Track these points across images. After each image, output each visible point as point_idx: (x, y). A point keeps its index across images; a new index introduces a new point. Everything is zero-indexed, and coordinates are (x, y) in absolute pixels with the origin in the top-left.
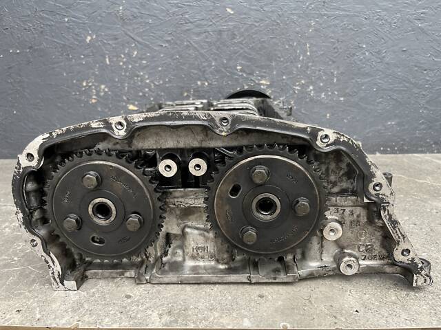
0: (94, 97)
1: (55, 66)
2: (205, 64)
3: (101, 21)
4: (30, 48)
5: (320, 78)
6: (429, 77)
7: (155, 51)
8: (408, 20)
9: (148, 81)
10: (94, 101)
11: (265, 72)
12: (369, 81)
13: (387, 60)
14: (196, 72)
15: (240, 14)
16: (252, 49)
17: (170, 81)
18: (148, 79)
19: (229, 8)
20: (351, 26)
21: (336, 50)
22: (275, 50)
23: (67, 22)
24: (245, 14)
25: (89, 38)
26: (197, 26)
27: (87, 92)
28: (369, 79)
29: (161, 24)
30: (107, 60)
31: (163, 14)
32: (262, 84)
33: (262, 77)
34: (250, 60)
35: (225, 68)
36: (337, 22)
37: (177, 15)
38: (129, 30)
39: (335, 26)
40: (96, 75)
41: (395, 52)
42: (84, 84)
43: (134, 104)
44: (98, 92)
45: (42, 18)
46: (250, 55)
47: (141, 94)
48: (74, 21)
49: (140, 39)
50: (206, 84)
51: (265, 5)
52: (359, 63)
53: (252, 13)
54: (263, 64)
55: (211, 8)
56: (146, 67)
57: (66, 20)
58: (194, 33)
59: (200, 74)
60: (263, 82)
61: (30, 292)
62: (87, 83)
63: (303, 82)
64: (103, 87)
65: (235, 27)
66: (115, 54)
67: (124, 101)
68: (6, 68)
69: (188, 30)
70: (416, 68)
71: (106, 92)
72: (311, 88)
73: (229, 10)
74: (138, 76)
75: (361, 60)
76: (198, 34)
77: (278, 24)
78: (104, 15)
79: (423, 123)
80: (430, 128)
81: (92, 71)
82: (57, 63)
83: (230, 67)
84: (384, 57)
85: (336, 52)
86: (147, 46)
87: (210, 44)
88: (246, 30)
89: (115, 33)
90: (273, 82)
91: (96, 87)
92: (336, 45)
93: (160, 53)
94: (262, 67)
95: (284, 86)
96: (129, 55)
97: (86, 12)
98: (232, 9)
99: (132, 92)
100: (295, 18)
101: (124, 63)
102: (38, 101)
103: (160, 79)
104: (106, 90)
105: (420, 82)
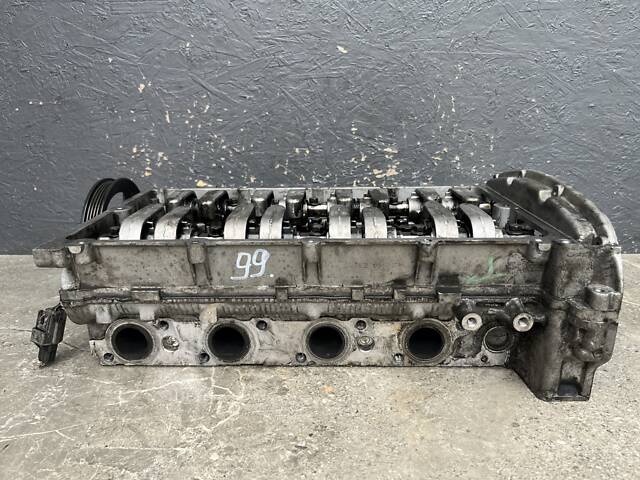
0: (148, 168)
1: (92, 125)
2: (306, 124)
3: (159, 63)
4: (59, 99)
5: (470, 145)
6: (627, 144)
7: (235, 104)
8: (598, 63)
9: (224, 147)
10: (147, 174)
11: (391, 136)
12: (540, 150)
13: (566, 120)
14: (293, 135)
15: (356, 55)
16: (374, 103)
17: (255, 148)
18: (224, 144)
19: (341, 45)
20: (515, 72)
21: (493, 107)
22: (406, 105)
23: (112, 63)
24: (363, 54)
25: (142, 86)
26: (297, 70)
27: (138, 162)
28: (541, 147)
29: (244, 67)
30: (167, 116)
31: (246, 54)
32: (388, 153)
33: (387, 142)
34: (370, 119)
35: (335, 130)
36: (494, 66)
37: (267, 55)
38: (198, 76)
39: (492, 72)
40: (151, 138)
41: (577, 109)
42: (135, 150)
43: (204, 180)
44: (154, 161)
45: (76, 57)
46: (371, 111)
47: (214, 165)
48: (121, 63)
49: (213, 88)
50: (308, 152)
51: (392, 42)
52: (525, 123)
53: (373, 52)
54: (389, 124)
55: (316, 45)
56: (221, 127)
57: (110, 60)
58: (291, 81)
59: (300, 138)
60: (389, 150)
61: (58, 470)
62: (138, 148)
63: (445, 150)
64: (160, 154)
65: (349, 73)
66: (178, 109)
67: (191, 175)
68: (23, 126)
69: (282, 76)
70: (609, 132)
71: (164, 162)
72: (457, 158)
73: (341, 49)
74: (210, 140)
75: (529, 120)
76: (296, 82)
77: (411, 69)
78: (163, 53)
79: (618, 210)
80: (629, 216)
81: (145, 132)
82: (97, 120)
83: (342, 129)
84: (562, 116)
85: (493, 109)
86: (224, 98)
87: (313, 96)
88: (365, 77)
89: (179, 79)
90: (403, 150)
91: (151, 155)
92: (494, 99)
93: (243, 108)
94: (388, 129)
95: (419, 156)
96: (198, 111)
97: (138, 49)
98: (345, 47)
99: (202, 162)
100: (435, 60)
101: (191, 122)
102: (69, 173)
103: (242, 144)
104: (165, 158)
105: (615, 152)
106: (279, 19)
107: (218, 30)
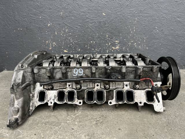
0: (51, 47)
1: (36, 35)
2: (94, 35)
3: (54, 18)
4: (26, 28)
5: (139, 40)
6: (182, 40)
7: (75, 29)
8: (174, 17)
9: (72, 41)
10: (50, 48)
11: (117, 38)
13: (165, 33)
14: (90, 37)
15: (108, 16)
16: (112, 29)
17: (80, 41)
18: (71, 40)
19: (104, 13)
20: (151, 20)
21: (145, 29)
22: (121, 29)
23: (41, 18)
24: (110, 15)
25: (49, 24)
26: (91, 20)
27: (48, 45)
28: (158, 41)
29: (77, 19)
30: (56, 33)
31: (78, 15)
32: (116, 42)
33: (116, 39)
34: (112, 33)
35: (102, 36)
36: (146, 18)
37: (83, 16)
38: (65, 21)
39: (145, 20)
40: (51, 39)
41: (168, 30)
42: (47, 42)
43: (66, 50)
44: (52, 45)
45: (31, 16)
46: (112, 31)
47: (69, 46)
48: (43, 18)
49: (69, 25)
50: (94, 42)
51: (118, 12)
52: (154, 34)
53: (112, 15)
54: (117, 35)
55: (97, 13)
56: (71, 36)
57: (40, 17)
58: (90, 23)
59: (92, 38)
60: (116, 41)
61: (38, 127)
62: (48, 41)
63: (132, 41)
64: (54, 43)
65: (106, 20)
66: (59, 31)
67: (62, 49)
68: (17, 35)
69: (88, 21)
70: (177, 36)
71: (55, 45)
72: (135, 44)
73: (103, 14)
74: (68, 39)
75: (155, 33)
76: (91, 23)
77: (123, 19)
78: (55, 16)
79: (179, 58)
80: (182, 59)
81: (50, 37)
82: (37, 34)
83: (104, 36)
84: (164, 32)
85: (145, 30)
86: (72, 28)
87: (96, 27)
88: (110, 22)
89: (59, 23)
90: (121, 41)
91: (52, 43)
92: (145, 27)
93: (77, 30)
94: (116, 36)
95: (125, 43)
96: (64, 31)
97: (48, 14)
98: (105, 14)
99: (66, 45)
100: (129, 17)
101: (63, 34)
102: (29, 48)
103: (77, 40)
104: (55, 44)
105: (178, 42)
106: (87, 6)
107: (70, 9)
